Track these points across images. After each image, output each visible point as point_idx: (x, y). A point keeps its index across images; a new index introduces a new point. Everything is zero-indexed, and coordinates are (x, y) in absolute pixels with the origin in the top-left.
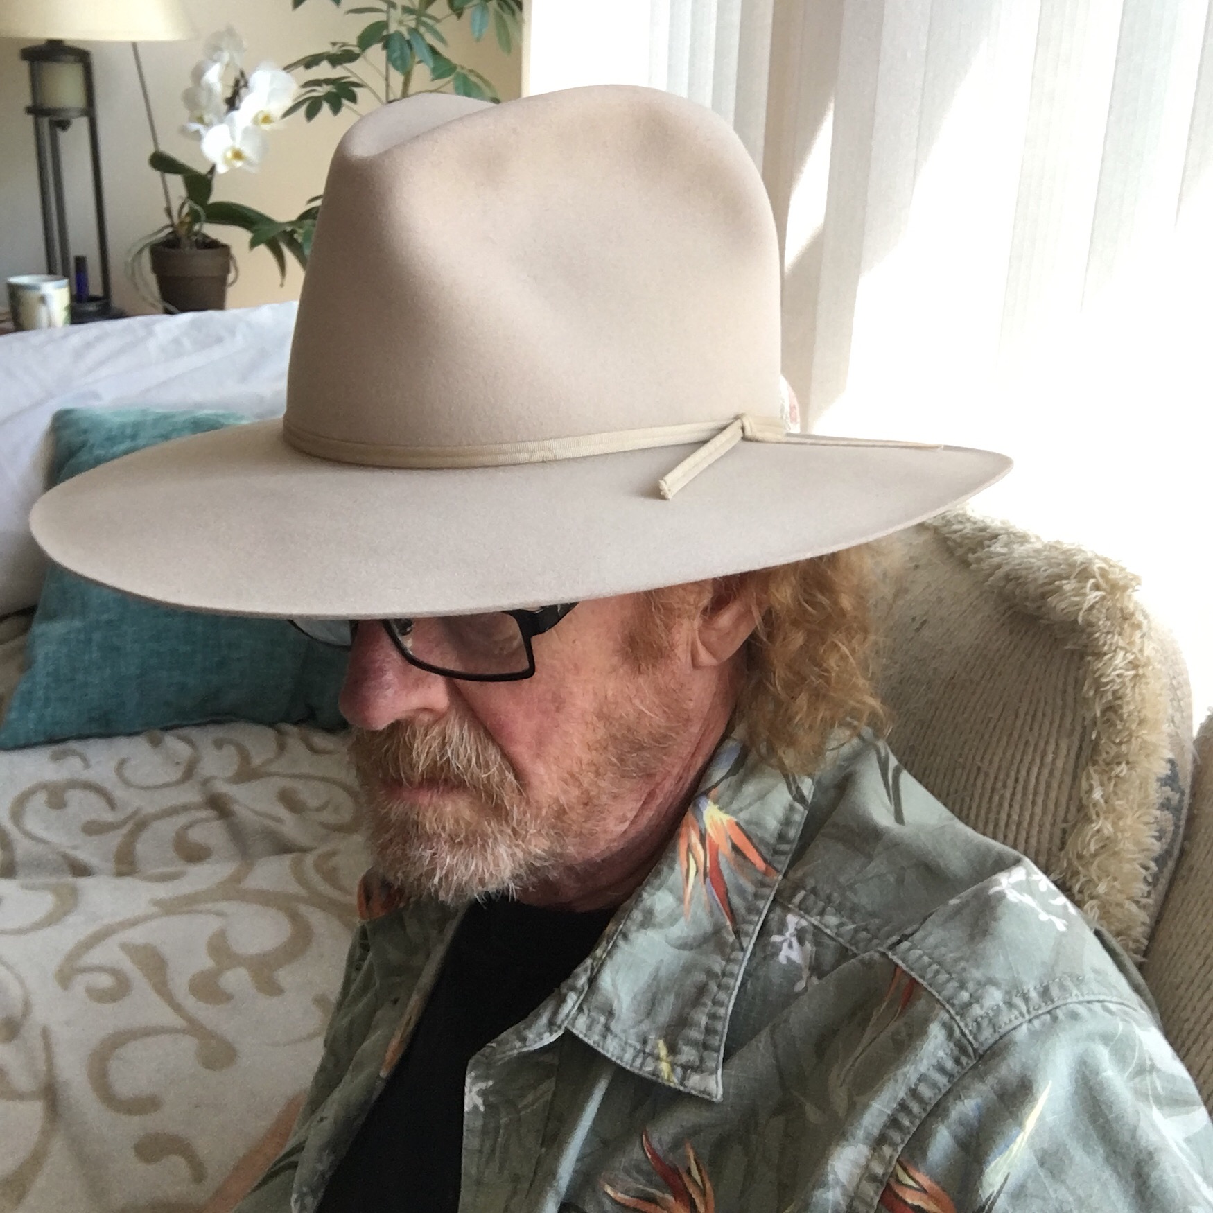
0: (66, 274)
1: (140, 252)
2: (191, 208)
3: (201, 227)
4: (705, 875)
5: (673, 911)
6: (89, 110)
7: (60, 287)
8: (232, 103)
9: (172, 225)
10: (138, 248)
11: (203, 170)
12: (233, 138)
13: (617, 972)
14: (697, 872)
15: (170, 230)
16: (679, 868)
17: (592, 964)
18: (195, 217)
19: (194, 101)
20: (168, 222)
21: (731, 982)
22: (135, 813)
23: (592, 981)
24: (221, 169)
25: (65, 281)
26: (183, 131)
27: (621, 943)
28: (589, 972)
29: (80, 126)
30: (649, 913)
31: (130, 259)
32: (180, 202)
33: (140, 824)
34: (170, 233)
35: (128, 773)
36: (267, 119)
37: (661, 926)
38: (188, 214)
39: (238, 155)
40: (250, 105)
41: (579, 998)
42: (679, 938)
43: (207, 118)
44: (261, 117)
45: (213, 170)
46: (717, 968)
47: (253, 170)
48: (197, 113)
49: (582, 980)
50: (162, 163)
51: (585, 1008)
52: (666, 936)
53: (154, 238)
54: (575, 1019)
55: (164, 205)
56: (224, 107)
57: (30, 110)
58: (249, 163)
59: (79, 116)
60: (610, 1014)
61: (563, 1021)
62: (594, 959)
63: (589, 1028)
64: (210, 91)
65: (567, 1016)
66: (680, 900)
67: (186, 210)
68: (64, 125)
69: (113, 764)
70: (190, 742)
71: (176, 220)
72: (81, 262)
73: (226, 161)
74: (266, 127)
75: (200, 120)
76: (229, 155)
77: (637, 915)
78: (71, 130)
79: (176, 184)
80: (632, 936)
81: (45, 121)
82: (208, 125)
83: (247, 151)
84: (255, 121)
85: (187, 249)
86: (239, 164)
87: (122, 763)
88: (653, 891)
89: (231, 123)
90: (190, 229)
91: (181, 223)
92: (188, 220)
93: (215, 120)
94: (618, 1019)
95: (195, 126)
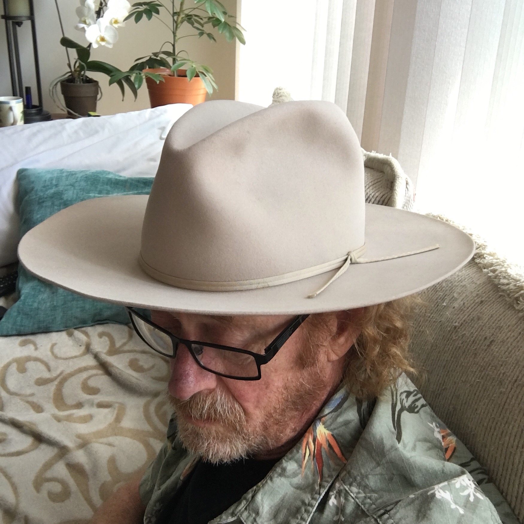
0: (21, 96)
1: (56, 84)
2: (80, 63)
3: (85, 73)
4: (314, 456)
5: (296, 471)
6: (31, 17)
7: (18, 103)
8: (99, 13)
9: (71, 72)
10: (55, 83)
11: (85, 46)
12: (100, 31)
13: (265, 494)
14: (310, 454)
15: (70, 74)
16: (302, 451)
17: (256, 489)
18: (82, 68)
19: (81, 13)
20: (69, 70)
21: (311, 509)
22: (61, 373)
23: (253, 497)
24: (95, 46)
25: (21, 100)
26: (77, 28)
27: (269, 481)
28: (253, 492)
29: (27, 24)
30: (284, 470)
31: (51, 88)
32: (75, 61)
33: (64, 379)
34: (69, 76)
35: (56, 350)
36: (116, 22)
37: (288, 477)
38: (78, 67)
39: (103, 39)
40: (108, 15)
41: (246, 503)
42: (297, 484)
43: (87, 21)
44: (113, 21)
45: (90, 45)
46: (307, 502)
47: (110, 47)
48: (83, 19)
49: (250, 496)
50: (66, 43)
51: (247, 508)
52: (291, 482)
53: (62, 78)
54: (243, 512)
55: (68, 62)
56: (95, 16)
57: (3, 17)
58: (109, 43)
59: (27, 20)
60: (257, 513)
61: (238, 512)
62: (257, 487)
63: (248, 518)
64: (89, 8)
65: (240, 510)
66: (300, 466)
67: (77, 64)
68: (19, 24)
69: (49, 346)
70: (86, 334)
71: (73, 69)
72: (28, 89)
73: (97, 42)
74: (116, 26)
75: (85, 22)
76: (99, 39)
77: (279, 470)
78: (22, 26)
79: (73, 52)
80: (275, 479)
81: (11, 22)
82: (89, 25)
83: (107, 38)
84: (111, 23)
85: (78, 83)
86: (103, 43)
87: (53, 345)
88: (287, 460)
89: (99, 24)
90: (79, 74)
91: (75, 71)
92: (78, 69)
93: (92, 22)
94: (261, 516)
95: (82, 25)
